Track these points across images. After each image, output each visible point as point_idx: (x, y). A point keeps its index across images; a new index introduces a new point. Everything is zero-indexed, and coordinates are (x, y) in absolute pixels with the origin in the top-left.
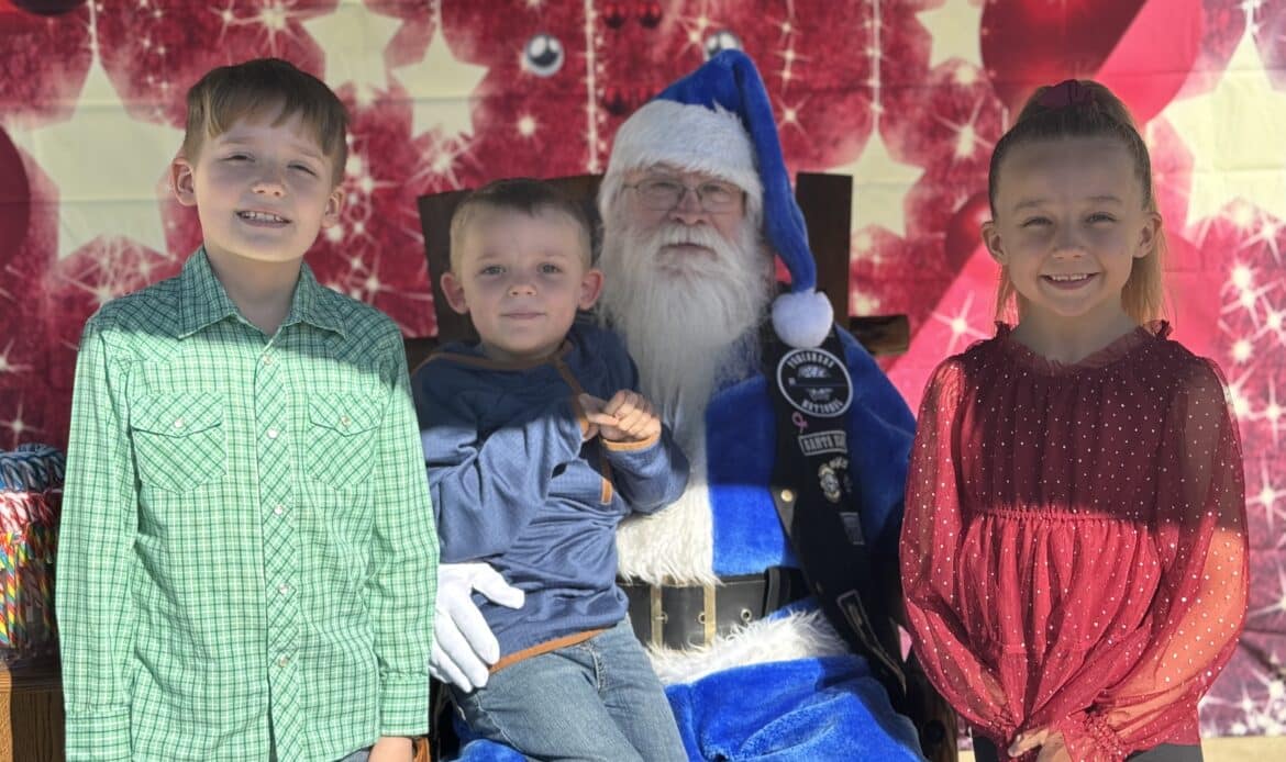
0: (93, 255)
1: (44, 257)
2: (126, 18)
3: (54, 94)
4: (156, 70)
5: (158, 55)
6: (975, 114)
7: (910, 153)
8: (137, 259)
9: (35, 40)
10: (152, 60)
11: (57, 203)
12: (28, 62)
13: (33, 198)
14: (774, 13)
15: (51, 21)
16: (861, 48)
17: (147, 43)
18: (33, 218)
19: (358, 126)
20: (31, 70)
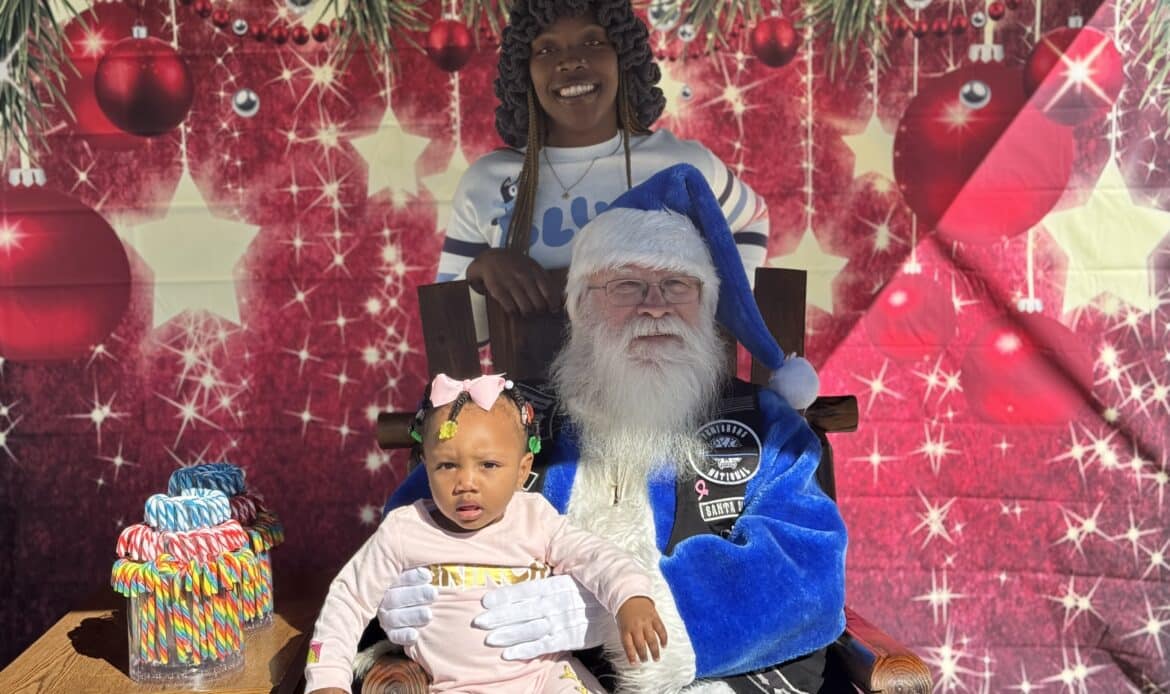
0: (180, 325)
1: (141, 328)
2: (210, 138)
3: (152, 197)
4: (234, 178)
5: (236, 167)
6: (889, 216)
7: (837, 246)
8: (217, 328)
9: (135, 156)
10: (231, 171)
11: (153, 284)
12: (131, 174)
13: (134, 279)
14: (729, 135)
15: (149, 141)
16: (798, 162)
17: (227, 157)
18: (133, 295)
19: (394, 222)
20: (133, 179)
